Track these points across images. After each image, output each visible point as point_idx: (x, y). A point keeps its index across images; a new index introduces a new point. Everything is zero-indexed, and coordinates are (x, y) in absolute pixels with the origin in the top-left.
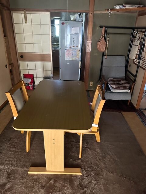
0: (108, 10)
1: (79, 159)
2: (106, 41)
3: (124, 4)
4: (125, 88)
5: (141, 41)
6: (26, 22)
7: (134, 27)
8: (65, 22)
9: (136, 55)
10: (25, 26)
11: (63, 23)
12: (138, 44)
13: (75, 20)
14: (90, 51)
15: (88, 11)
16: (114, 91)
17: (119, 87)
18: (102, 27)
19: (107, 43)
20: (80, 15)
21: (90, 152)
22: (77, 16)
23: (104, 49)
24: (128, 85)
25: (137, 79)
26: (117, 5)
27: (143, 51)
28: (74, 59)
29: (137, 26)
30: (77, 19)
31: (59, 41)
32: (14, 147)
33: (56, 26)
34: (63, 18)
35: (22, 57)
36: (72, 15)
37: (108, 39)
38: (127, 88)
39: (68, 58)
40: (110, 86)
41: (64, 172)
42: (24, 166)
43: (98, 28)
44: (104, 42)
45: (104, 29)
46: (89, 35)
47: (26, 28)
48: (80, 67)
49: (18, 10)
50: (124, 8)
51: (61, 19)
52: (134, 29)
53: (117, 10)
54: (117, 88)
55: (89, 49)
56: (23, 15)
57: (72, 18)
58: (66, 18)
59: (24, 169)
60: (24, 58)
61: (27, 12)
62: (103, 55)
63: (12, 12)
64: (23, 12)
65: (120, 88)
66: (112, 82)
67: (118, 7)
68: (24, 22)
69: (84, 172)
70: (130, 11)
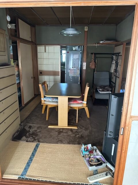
0: (96, 44)
1: (76, 123)
2: (95, 62)
3: (104, 41)
4: (108, 91)
5: (116, 61)
6: (45, 52)
7: (113, 53)
8: (69, 51)
9: (113, 70)
10: (45, 54)
11: (68, 52)
12: (114, 63)
13: (76, 50)
14: (85, 69)
15: (83, 45)
16: (100, 92)
17: (103, 90)
18: (92, 54)
19: (96, 63)
20: (79, 47)
21: (83, 121)
22: (77, 47)
23: (94, 67)
24: (110, 89)
25: (116, 86)
26: (101, 41)
27: (118, 67)
28: (75, 76)
29: (115, 52)
30: (77, 50)
31: (65, 65)
32: (39, 118)
33: (62, 54)
34: (68, 49)
35: (41, 73)
36: (74, 47)
37: (97, 61)
38: (109, 90)
39: (71, 75)
40: (98, 89)
41: (68, 127)
42: (46, 125)
43: (90, 54)
44: (94, 63)
45: (93, 55)
46: (85, 59)
47: (45, 55)
48: (79, 81)
49: (41, 44)
50: (104, 42)
51: (66, 50)
52: (113, 54)
53: (101, 43)
54: (103, 91)
55: (84, 68)
56: (44, 47)
57: (74, 49)
58: (70, 49)
59: (45, 126)
60: (42, 73)
61: (46, 46)
62: (94, 71)
63: (37, 46)
64: (44, 46)
65: (105, 91)
66: (99, 87)
67: (101, 42)
68: (44, 52)
69: (79, 128)
70: (109, 44)
